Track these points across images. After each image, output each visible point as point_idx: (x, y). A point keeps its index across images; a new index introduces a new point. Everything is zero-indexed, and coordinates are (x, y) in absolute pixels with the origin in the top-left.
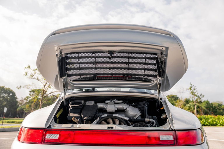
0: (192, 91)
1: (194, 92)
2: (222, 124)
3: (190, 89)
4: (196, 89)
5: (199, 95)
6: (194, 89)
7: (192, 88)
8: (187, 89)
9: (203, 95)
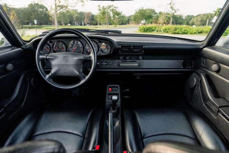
0: (171, 5)
1: (173, 6)
2: (191, 33)
3: (170, 4)
4: (175, 4)
5: (176, 9)
6: (174, 4)
7: (171, 4)
8: (168, 4)
9: (178, 9)
